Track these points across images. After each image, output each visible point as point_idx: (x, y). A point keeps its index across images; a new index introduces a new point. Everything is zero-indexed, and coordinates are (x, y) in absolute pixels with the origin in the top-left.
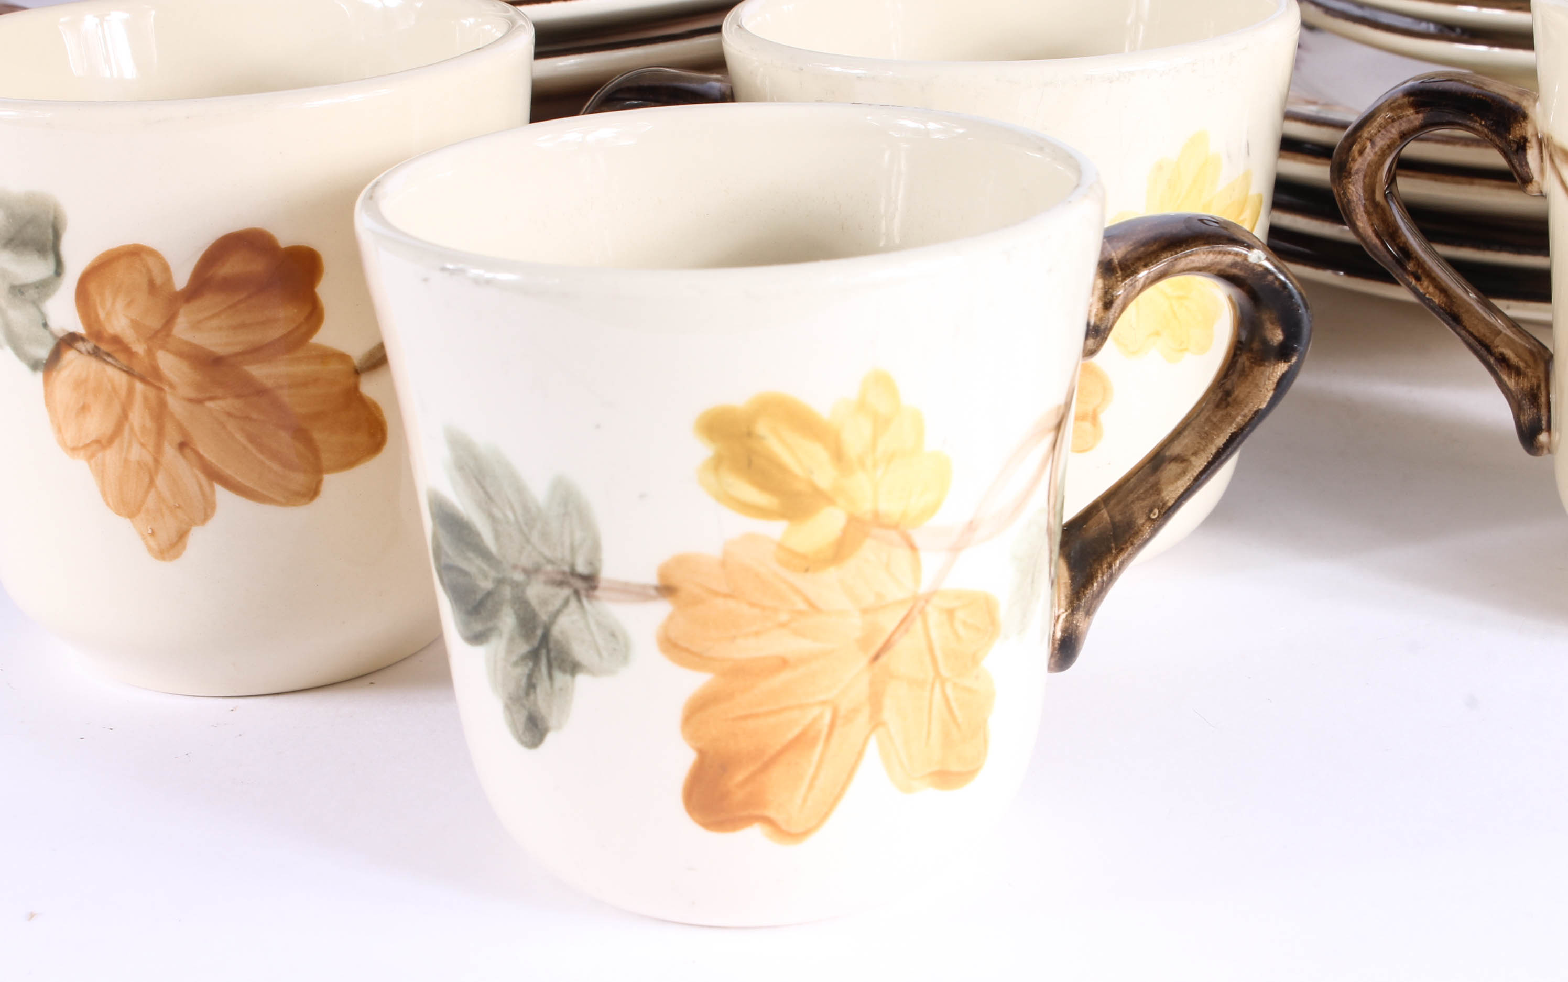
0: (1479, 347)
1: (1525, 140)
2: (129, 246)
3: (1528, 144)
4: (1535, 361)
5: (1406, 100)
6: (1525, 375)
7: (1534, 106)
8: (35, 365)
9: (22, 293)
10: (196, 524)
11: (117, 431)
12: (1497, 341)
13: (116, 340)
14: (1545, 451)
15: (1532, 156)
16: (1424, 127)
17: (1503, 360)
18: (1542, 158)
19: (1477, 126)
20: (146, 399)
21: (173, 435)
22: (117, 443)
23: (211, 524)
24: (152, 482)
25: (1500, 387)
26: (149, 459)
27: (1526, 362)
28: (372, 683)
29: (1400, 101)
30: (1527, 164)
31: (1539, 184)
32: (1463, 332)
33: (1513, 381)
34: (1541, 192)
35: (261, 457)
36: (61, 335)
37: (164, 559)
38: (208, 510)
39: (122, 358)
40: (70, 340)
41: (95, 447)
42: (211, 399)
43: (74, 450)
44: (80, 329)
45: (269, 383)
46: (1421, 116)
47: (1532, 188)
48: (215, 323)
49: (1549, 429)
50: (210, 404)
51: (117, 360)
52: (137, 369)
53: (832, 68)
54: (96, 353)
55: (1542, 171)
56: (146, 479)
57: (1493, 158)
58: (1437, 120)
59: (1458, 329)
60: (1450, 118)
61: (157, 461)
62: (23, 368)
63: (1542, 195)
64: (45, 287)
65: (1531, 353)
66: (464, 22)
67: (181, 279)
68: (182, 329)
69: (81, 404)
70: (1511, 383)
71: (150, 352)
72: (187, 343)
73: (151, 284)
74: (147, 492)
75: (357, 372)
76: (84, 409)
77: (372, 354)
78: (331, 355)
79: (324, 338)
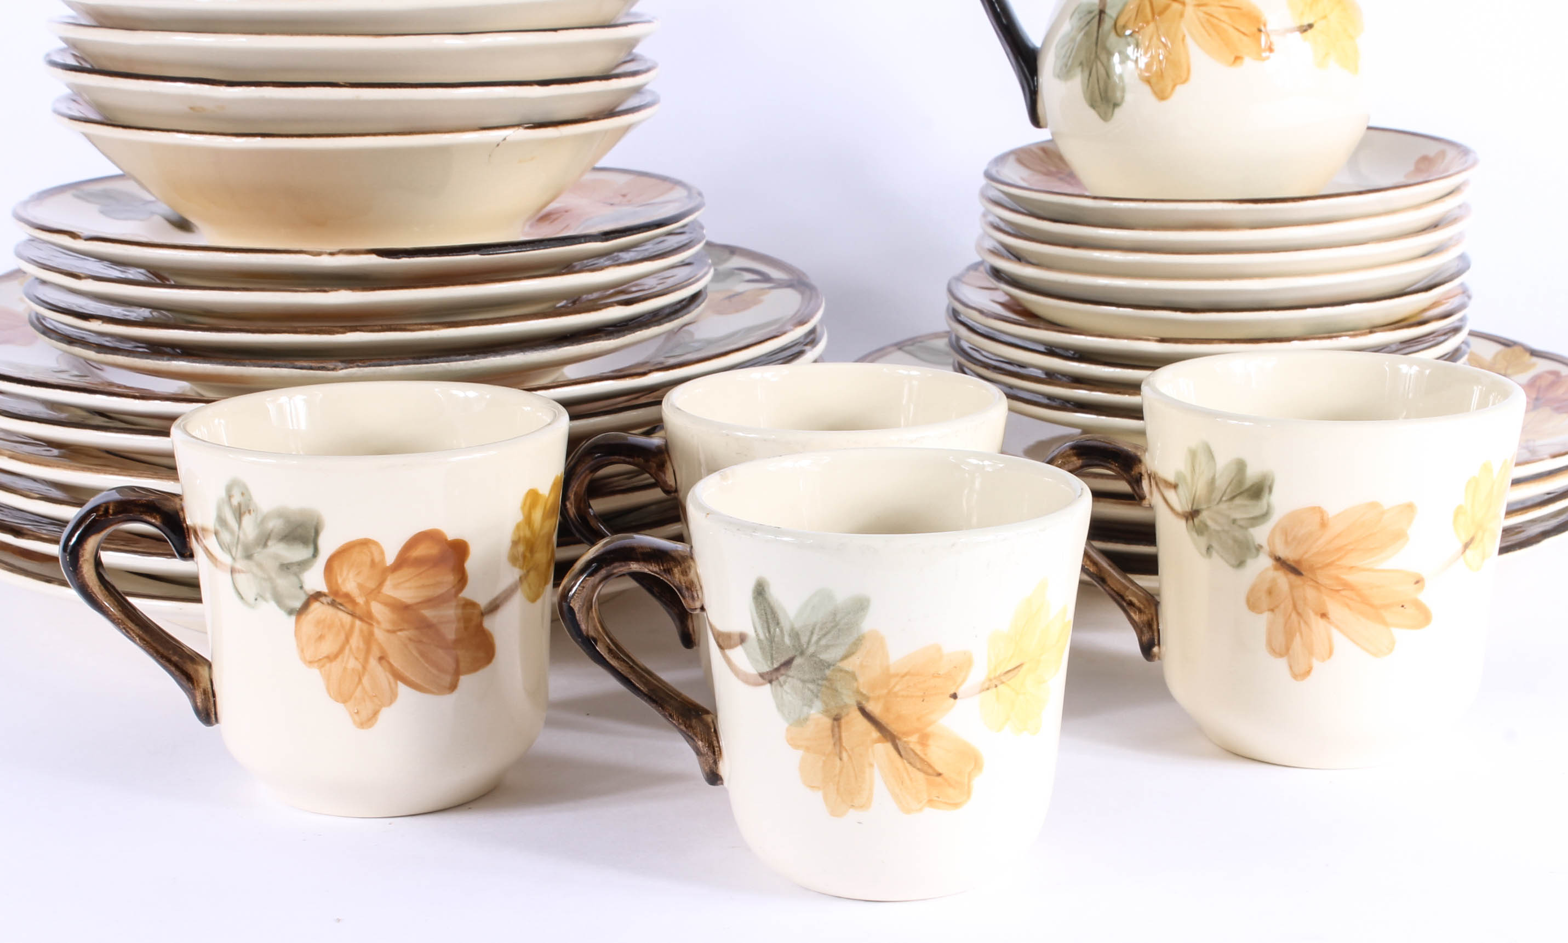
0: (1117, 597)
1: (1141, 475)
2: (361, 539)
3: (1143, 477)
4: (1149, 604)
5: (1071, 451)
6: (1144, 613)
7: (1145, 455)
8: (291, 612)
9: (288, 569)
10: (384, 706)
11: (341, 650)
12: (1127, 593)
13: (347, 596)
14: (1157, 659)
15: (1145, 484)
16: (1082, 467)
17: (1131, 604)
18: (1151, 485)
19: (1113, 467)
20: (361, 631)
21: (376, 652)
22: (339, 660)
23: (394, 706)
24: (360, 679)
25: (1129, 620)
26: (359, 667)
27: (1144, 605)
28: (470, 808)
29: (1069, 453)
30: (1142, 488)
31: (1149, 500)
32: (1107, 588)
33: (1137, 616)
34: (1150, 505)
35: (427, 665)
36: (311, 593)
37: (363, 728)
38: (393, 696)
39: (350, 607)
40: (317, 596)
41: (325, 660)
42: (401, 630)
43: (311, 663)
44: (324, 589)
45: (435, 621)
46: (1080, 461)
47: (1146, 503)
48: (408, 585)
49: (1159, 644)
50: (399, 633)
51: (346, 608)
52: (358, 612)
53: (737, 433)
54: (333, 604)
55: (1151, 493)
56: (357, 679)
57: (1122, 486)
58: (1090, 463)
59: (1105, 587)
60: (1097, 462)
61: (364, 668)
62: (282, 614)
63: (1151, 507)
64: (304, 565)
65: (1147, 600)
66: (524, 408)
67: (390, 559)
68: (389, 589)
69: (320, 633)
70: (1136, 617)
71: (367, 603)
72: (389, 597)
73: (373, 562)
74: (357, 687)
75: (483, 614)
76: (321, 637)
77: (491, 603)
78: (470, 604)
79: (467, 593)
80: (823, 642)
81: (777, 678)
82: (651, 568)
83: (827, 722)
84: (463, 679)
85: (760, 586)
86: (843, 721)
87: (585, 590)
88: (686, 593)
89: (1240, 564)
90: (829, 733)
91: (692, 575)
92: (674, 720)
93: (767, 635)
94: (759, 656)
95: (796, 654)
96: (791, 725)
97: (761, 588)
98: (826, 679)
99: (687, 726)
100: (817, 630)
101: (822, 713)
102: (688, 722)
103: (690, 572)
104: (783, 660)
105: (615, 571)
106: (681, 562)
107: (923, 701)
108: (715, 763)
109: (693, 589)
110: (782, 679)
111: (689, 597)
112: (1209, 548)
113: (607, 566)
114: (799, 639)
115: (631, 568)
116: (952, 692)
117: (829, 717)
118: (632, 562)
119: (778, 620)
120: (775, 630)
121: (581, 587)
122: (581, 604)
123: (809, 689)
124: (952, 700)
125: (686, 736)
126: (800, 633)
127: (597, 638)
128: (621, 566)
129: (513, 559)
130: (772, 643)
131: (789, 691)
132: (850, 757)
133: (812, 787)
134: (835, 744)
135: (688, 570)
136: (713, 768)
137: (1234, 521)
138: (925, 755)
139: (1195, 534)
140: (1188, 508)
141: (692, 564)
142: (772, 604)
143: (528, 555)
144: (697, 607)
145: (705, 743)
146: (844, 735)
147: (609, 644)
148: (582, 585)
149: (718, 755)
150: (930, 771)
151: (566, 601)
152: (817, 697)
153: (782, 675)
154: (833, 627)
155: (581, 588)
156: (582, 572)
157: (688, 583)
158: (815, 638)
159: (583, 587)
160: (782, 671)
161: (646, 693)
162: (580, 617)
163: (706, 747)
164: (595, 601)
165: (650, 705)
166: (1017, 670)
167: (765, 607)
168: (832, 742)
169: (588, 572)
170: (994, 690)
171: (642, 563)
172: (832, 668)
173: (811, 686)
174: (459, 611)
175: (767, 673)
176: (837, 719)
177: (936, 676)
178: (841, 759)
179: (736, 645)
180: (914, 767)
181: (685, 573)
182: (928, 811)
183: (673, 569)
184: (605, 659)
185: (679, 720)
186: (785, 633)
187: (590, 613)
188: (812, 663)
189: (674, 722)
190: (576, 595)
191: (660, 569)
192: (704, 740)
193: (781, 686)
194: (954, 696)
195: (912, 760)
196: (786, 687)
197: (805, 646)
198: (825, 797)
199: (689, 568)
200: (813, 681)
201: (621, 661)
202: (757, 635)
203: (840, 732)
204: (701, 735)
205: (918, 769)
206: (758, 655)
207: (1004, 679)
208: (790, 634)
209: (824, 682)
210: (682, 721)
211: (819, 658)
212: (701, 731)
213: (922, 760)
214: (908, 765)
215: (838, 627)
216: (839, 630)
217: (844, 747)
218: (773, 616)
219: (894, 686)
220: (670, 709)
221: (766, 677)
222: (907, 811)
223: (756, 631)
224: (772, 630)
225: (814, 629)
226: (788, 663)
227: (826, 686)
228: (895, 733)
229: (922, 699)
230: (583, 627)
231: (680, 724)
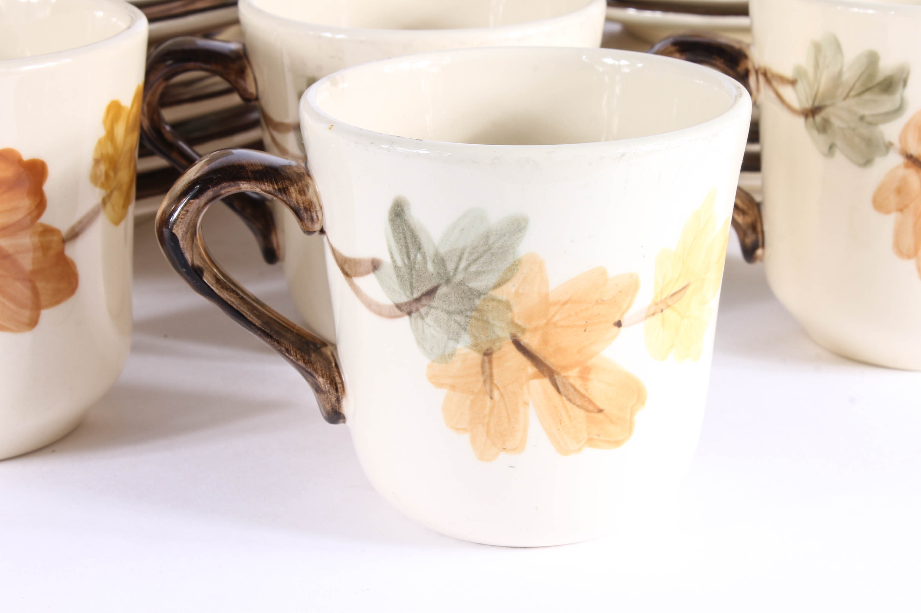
7: (751, 50)
14: (759, 261)
19: (717, 63)
49: (763, 246)
53: (325, 34)
55: (758, 90)
75: (64, 241)
77: (73, 229)
78: (48, 231)
79: (47, 219)
80: (473, 269)
81: (417, 310)
82: (264, 188)
83: (476, 357)
84: (46, 314)
85: (398, 207)
86: (495, 356)
87: (189, 214)
88: (305, 215)
89: (867, 162)
90: (479, 369)
91: (310, 194)
92: (291, 355)
93: (406, 261)
94: (396, 286)
95: (441, 282)
96: (433, 362)
97: (399, 209)
98: (476, 310)
99: (305, 361)
100: (466, 256)
101: (470, 348)
102: (307, 358)
103: (308, 191)
104: (424, 289)
105: (223, 192)
106: (297, 180)
107: (585, 331)
108: (338, 400)
109: (312, 210)
110: (423, 310)
111: (307, 219)
112: (832, 147)
113: (213, 186)
114: (444, 265)
115: (240, 188)
116: (616, 320)
117: (479, 351)
118: (242, 182)
119: (420, 244)
120: (416, 256)
121: (185, 211)
122: (185, 230)
123: (456, 321)
124: (616, 328)
125: (304, 372)
126: (445, 258)
127: (204, 268)
128: (230, 186)
129: (94, 179)
130: (411, 270)
131: (432, 323)
132: (502, 395)
133: (458, 429)
134: (485, 382)
135: (306, 189)
136: (336, 406)
137: (862, 118)
138: (586, 390)
139: (815, 133)
140: (808, 105)
141: (310, 181)
142: (413, 226)
143: (111, 174)
144: (316, 230)
145: (326, 380)
146: (495, 371)
147: (216, 273)
148: (185, 209)
149: (341, 393)
150: (591, 407)
151: (168, 228)
152: (465, 330)
153: (424, 305)
154: (485, 252)
155: (184, 213)
156: (184, 194)
157: (307, 203)
158: (463, 264)
159: (187, 211)
160: (424, 301)
161: (260, 326)
162: (184, 245)
163: (327, 384)
164: (199, 227)
165: (264, 340)
166: (682, 292)
167: (403, 230)
168: (481, 379)
169: (191, 194)
170: (660, 315)
171: (253, 183)
172: (482, 297)
173: (458, 318)
174: (36, 239)
175: (406, 304)
176: (488, 354)
177: (600, 302)
178: (491, 398)
179: (367, 273)
180: (574, 404)
181: (302, 192)
182: (589, 452)
183: (289, 188)
184: (212, 290)
185: (296, 356)
186: (428, 259)
187: (195, 240)
188: (460, 292)
189: (291, 358)
190: (179, 220)
191: (274, 188)
192: (325, 376)
193: (422, 318)
194: (619, 324)
195: (571, 397)
196: (429, 320)
197: (451, 274)
198: (473, 441)
199: (307, 186)
200: (461, 312)
201: (230, 292)
202: (394, 261)
203: (491, 368)
204: (322, 371)
205: (578, 406)
206: (395, 283)
207: (670, 302)
208: (434, 260)
209: (474, 314)
210: (301, 356)
211: (468, 286)
212: (321, 367)
213: (583, 396)
214: (567, 402)
215: (491, 251)
216: (492, 254)
217: (496, 385)
218: (414, 240)
219: (553, 316)
220: (286, 343)
221: (404, 308)
222: (564, 451)
223: (392, 257)
224: (412, 256)
225: (462, 254)
226: (431, 293)
227: (475, 318)
228: (554, 368)
229: (584, 329)
230: (188, 256)
231: (297, 360)
